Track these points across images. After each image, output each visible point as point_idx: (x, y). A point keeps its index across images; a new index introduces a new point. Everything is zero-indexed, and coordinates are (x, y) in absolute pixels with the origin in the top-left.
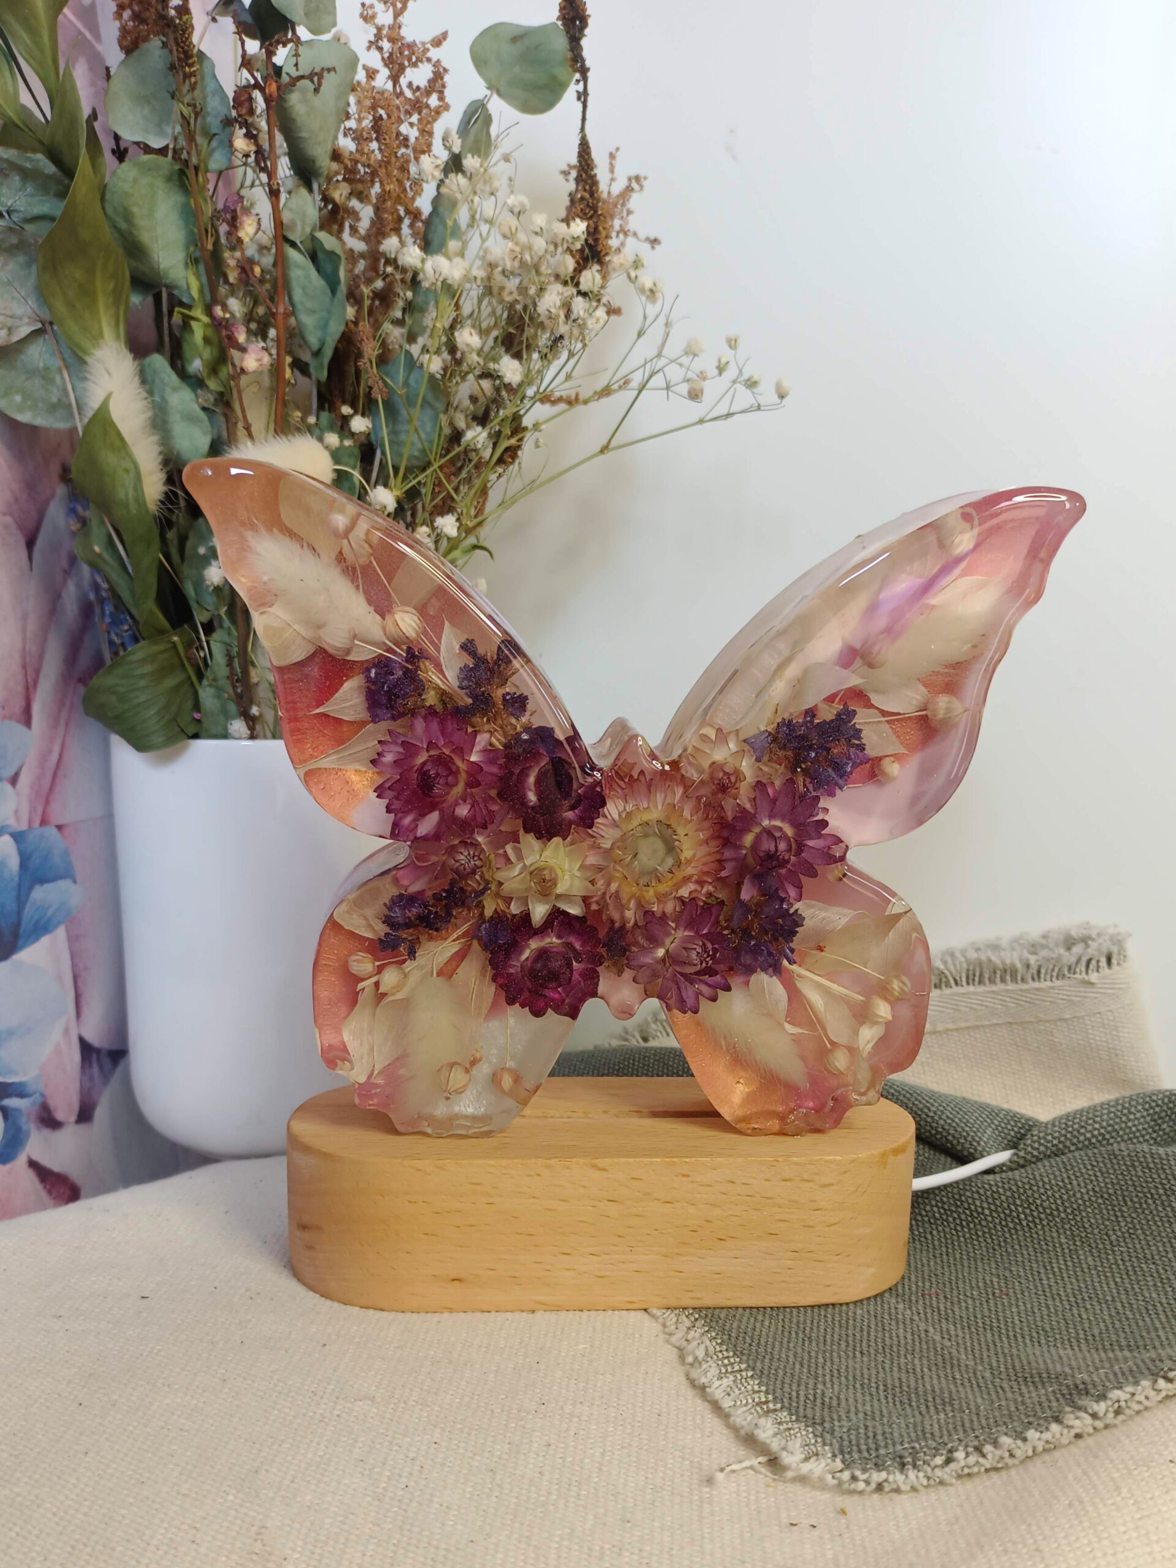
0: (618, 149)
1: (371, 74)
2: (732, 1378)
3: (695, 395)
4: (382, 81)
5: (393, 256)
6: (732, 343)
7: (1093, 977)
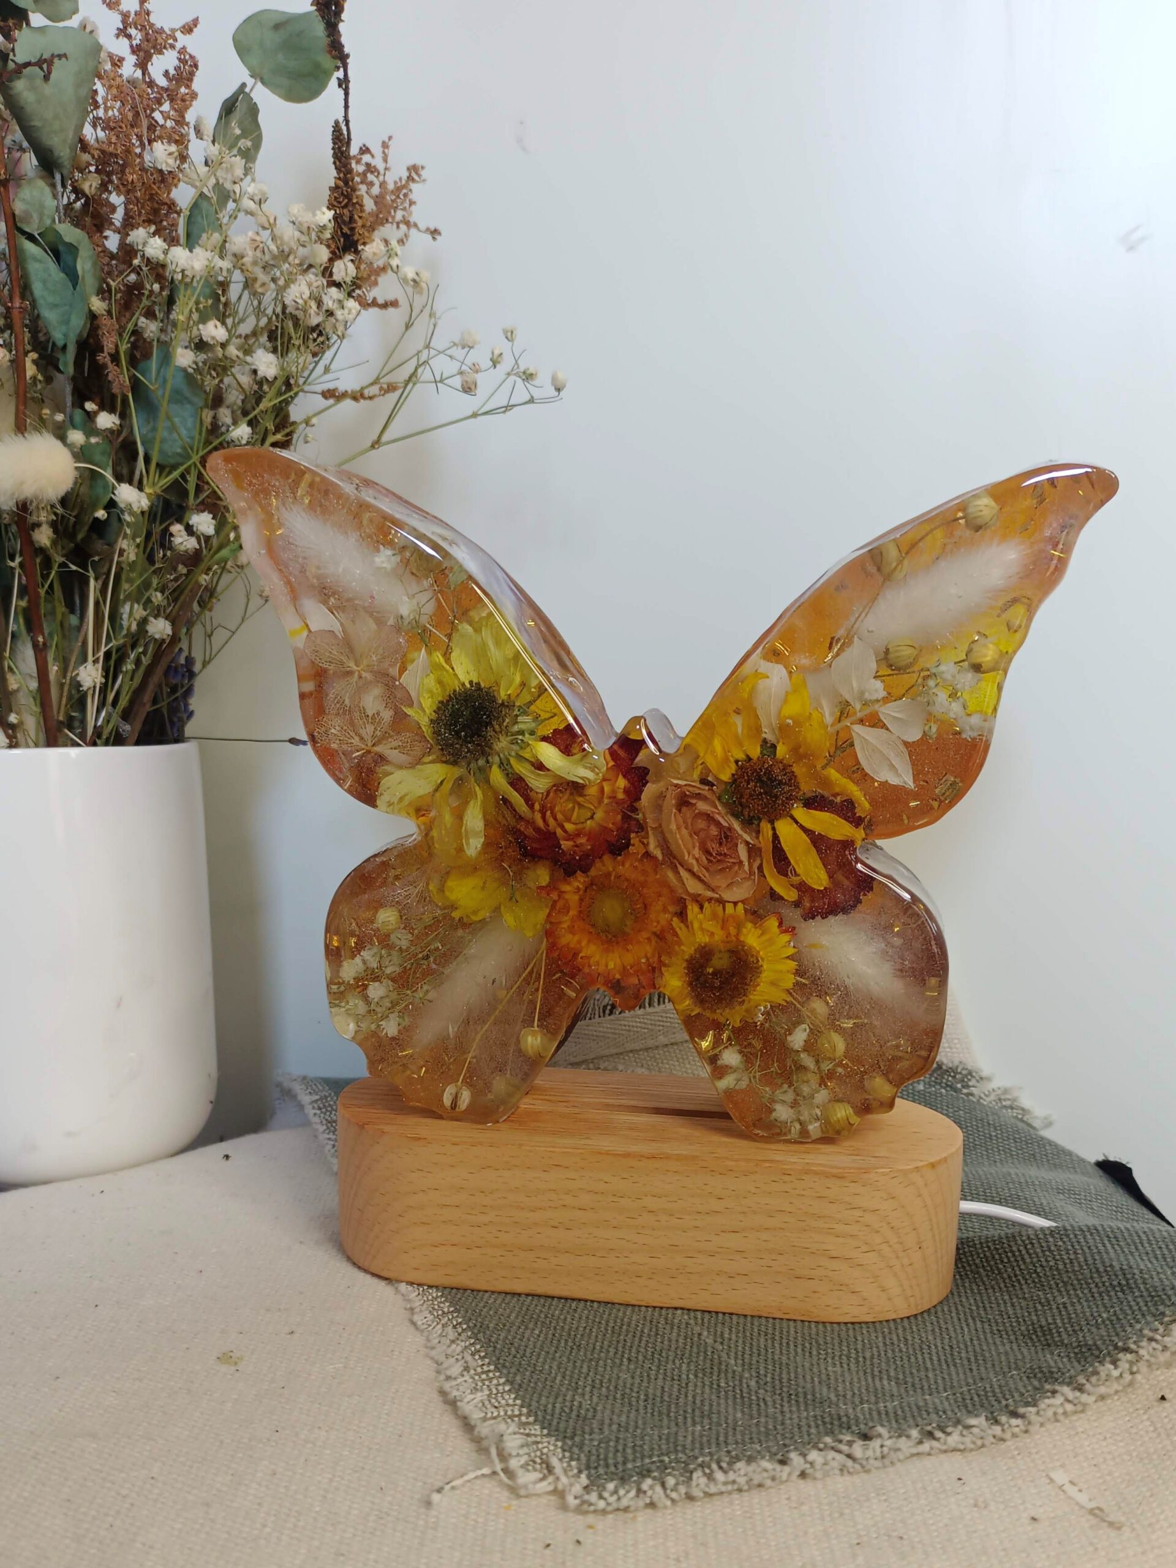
0: (390, 138)
1: (117, 62)
3: (468, 389)
4: (129, 69)
5: (140, 248)
6: (509, 334)
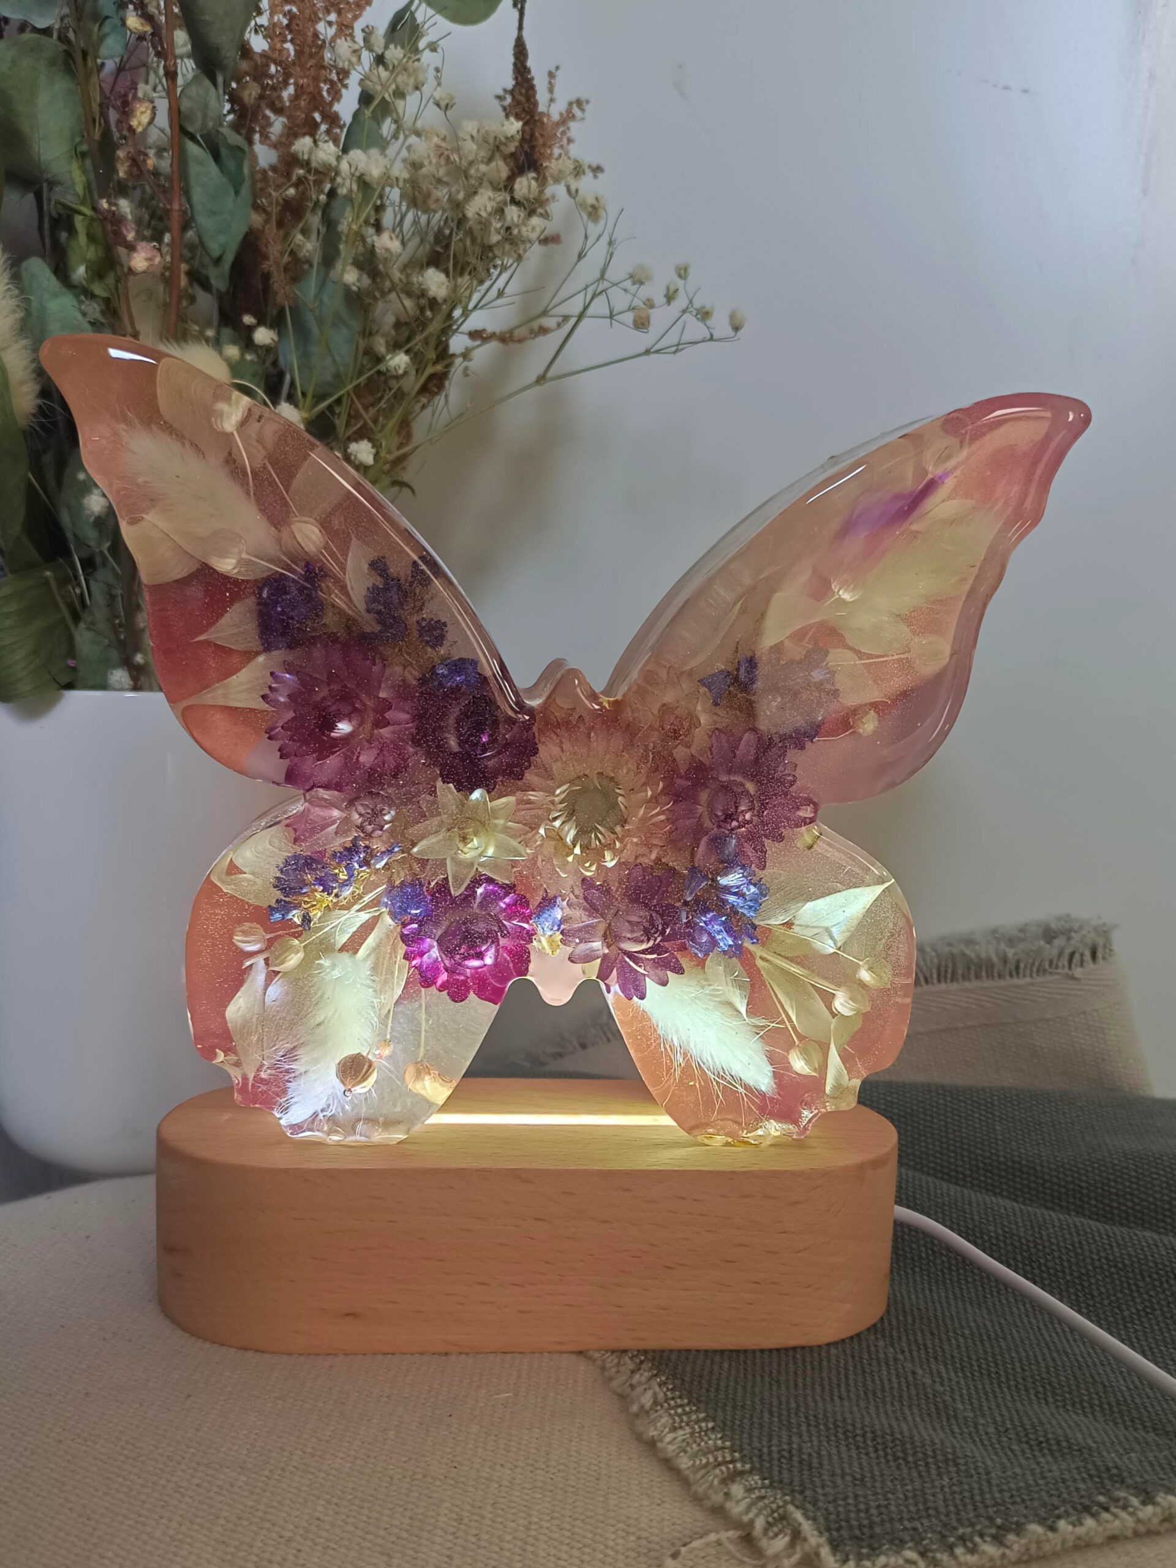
0: (557, 68)
2: (688, 1430)
3: (641, 324)
5: (306, 157)
6: (683, 273)
7: (1078, 972)
